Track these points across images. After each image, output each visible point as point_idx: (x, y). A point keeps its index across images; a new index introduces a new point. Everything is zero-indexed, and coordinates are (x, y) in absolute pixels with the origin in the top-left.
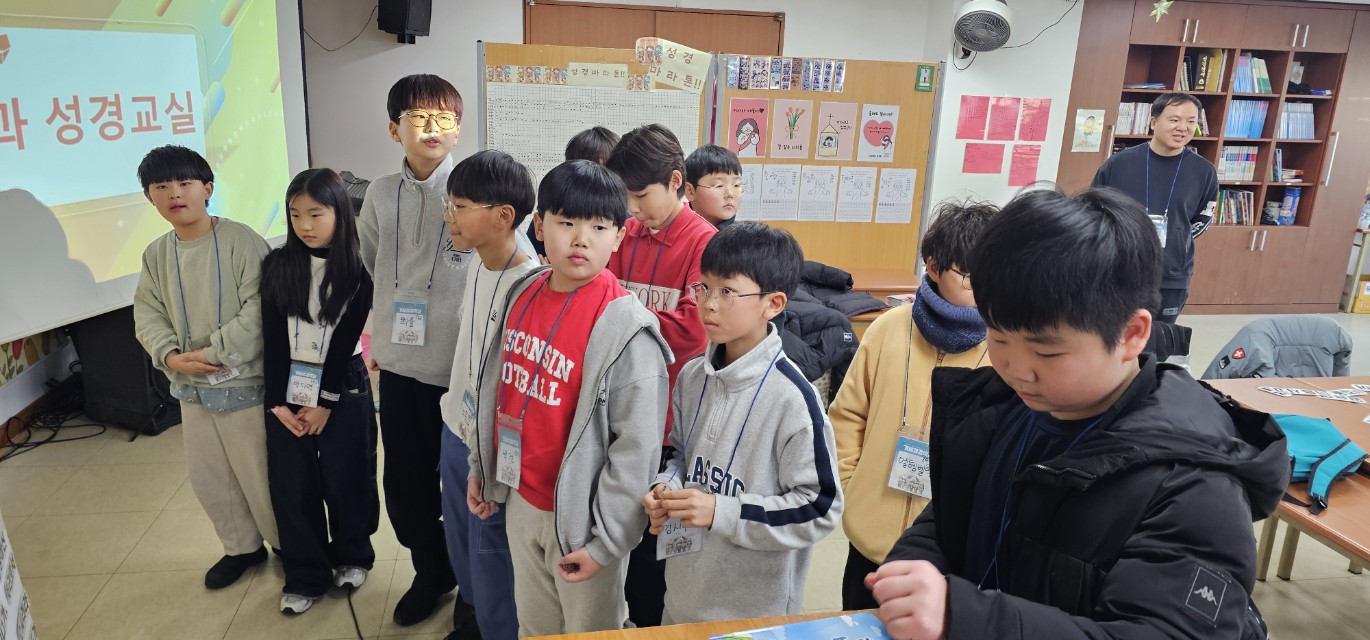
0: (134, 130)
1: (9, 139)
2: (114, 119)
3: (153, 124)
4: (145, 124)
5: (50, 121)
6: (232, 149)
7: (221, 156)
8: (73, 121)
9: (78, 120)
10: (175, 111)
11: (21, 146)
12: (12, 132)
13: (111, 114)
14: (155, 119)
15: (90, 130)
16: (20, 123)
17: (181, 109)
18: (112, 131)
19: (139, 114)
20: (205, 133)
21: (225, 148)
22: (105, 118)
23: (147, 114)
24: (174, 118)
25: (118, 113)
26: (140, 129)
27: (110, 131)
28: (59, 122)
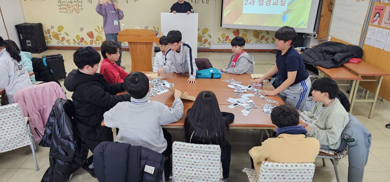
0: (272, 5)
1: (252, 4)
2: (269, 3)
3: (276, 4)
4: (275, 4)
5: (258, 2)
6: (293, 10)
7: (291, 11)
8: (262, 2)
9: (263, 2)
10: (282, 2)
11: (253, 5)
12: (253, 3)
13: (269, 2)
14: (277, 3)
15: (265, 4)
16: (254, 2)
17: (283, 2)
18: (269, 4)
19: (274, 2)
20: (288, 6)
21: (292, 9)
22: (268, 2)
23: (276, 2)
24: (281, 3)
25: (270, 2)
26: (274, 4)
27: (268, 4)
28: (260, 2)
